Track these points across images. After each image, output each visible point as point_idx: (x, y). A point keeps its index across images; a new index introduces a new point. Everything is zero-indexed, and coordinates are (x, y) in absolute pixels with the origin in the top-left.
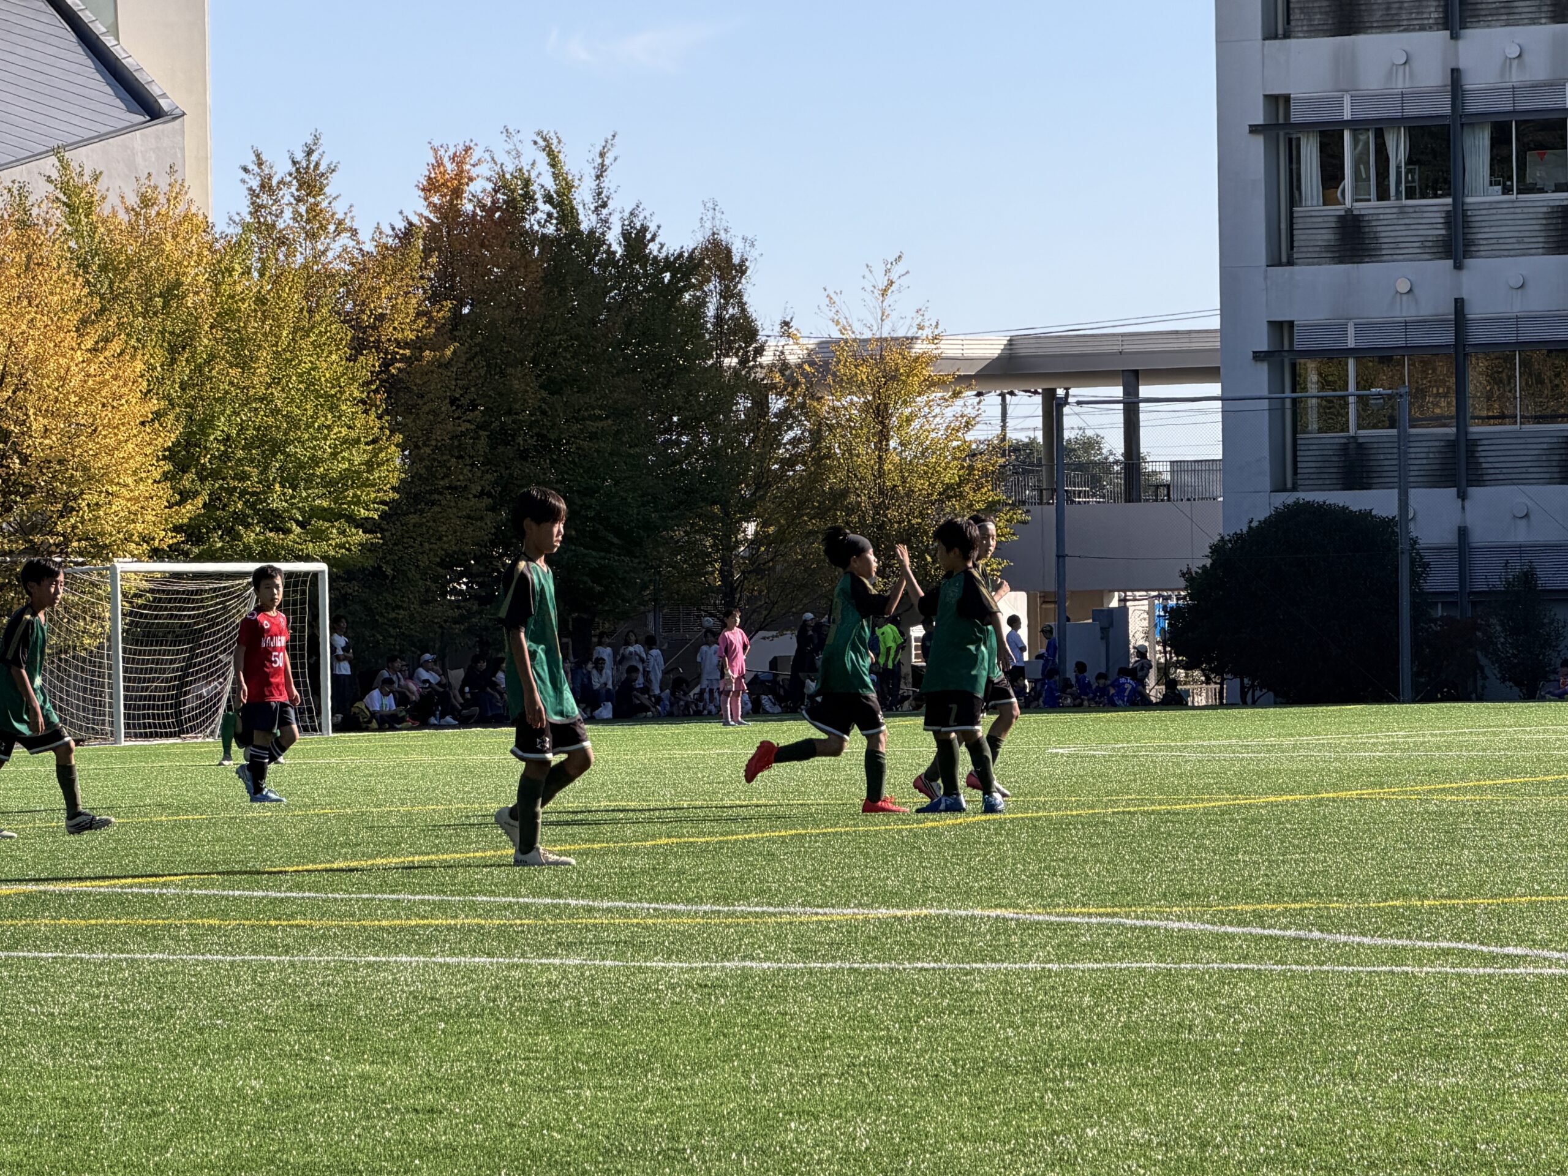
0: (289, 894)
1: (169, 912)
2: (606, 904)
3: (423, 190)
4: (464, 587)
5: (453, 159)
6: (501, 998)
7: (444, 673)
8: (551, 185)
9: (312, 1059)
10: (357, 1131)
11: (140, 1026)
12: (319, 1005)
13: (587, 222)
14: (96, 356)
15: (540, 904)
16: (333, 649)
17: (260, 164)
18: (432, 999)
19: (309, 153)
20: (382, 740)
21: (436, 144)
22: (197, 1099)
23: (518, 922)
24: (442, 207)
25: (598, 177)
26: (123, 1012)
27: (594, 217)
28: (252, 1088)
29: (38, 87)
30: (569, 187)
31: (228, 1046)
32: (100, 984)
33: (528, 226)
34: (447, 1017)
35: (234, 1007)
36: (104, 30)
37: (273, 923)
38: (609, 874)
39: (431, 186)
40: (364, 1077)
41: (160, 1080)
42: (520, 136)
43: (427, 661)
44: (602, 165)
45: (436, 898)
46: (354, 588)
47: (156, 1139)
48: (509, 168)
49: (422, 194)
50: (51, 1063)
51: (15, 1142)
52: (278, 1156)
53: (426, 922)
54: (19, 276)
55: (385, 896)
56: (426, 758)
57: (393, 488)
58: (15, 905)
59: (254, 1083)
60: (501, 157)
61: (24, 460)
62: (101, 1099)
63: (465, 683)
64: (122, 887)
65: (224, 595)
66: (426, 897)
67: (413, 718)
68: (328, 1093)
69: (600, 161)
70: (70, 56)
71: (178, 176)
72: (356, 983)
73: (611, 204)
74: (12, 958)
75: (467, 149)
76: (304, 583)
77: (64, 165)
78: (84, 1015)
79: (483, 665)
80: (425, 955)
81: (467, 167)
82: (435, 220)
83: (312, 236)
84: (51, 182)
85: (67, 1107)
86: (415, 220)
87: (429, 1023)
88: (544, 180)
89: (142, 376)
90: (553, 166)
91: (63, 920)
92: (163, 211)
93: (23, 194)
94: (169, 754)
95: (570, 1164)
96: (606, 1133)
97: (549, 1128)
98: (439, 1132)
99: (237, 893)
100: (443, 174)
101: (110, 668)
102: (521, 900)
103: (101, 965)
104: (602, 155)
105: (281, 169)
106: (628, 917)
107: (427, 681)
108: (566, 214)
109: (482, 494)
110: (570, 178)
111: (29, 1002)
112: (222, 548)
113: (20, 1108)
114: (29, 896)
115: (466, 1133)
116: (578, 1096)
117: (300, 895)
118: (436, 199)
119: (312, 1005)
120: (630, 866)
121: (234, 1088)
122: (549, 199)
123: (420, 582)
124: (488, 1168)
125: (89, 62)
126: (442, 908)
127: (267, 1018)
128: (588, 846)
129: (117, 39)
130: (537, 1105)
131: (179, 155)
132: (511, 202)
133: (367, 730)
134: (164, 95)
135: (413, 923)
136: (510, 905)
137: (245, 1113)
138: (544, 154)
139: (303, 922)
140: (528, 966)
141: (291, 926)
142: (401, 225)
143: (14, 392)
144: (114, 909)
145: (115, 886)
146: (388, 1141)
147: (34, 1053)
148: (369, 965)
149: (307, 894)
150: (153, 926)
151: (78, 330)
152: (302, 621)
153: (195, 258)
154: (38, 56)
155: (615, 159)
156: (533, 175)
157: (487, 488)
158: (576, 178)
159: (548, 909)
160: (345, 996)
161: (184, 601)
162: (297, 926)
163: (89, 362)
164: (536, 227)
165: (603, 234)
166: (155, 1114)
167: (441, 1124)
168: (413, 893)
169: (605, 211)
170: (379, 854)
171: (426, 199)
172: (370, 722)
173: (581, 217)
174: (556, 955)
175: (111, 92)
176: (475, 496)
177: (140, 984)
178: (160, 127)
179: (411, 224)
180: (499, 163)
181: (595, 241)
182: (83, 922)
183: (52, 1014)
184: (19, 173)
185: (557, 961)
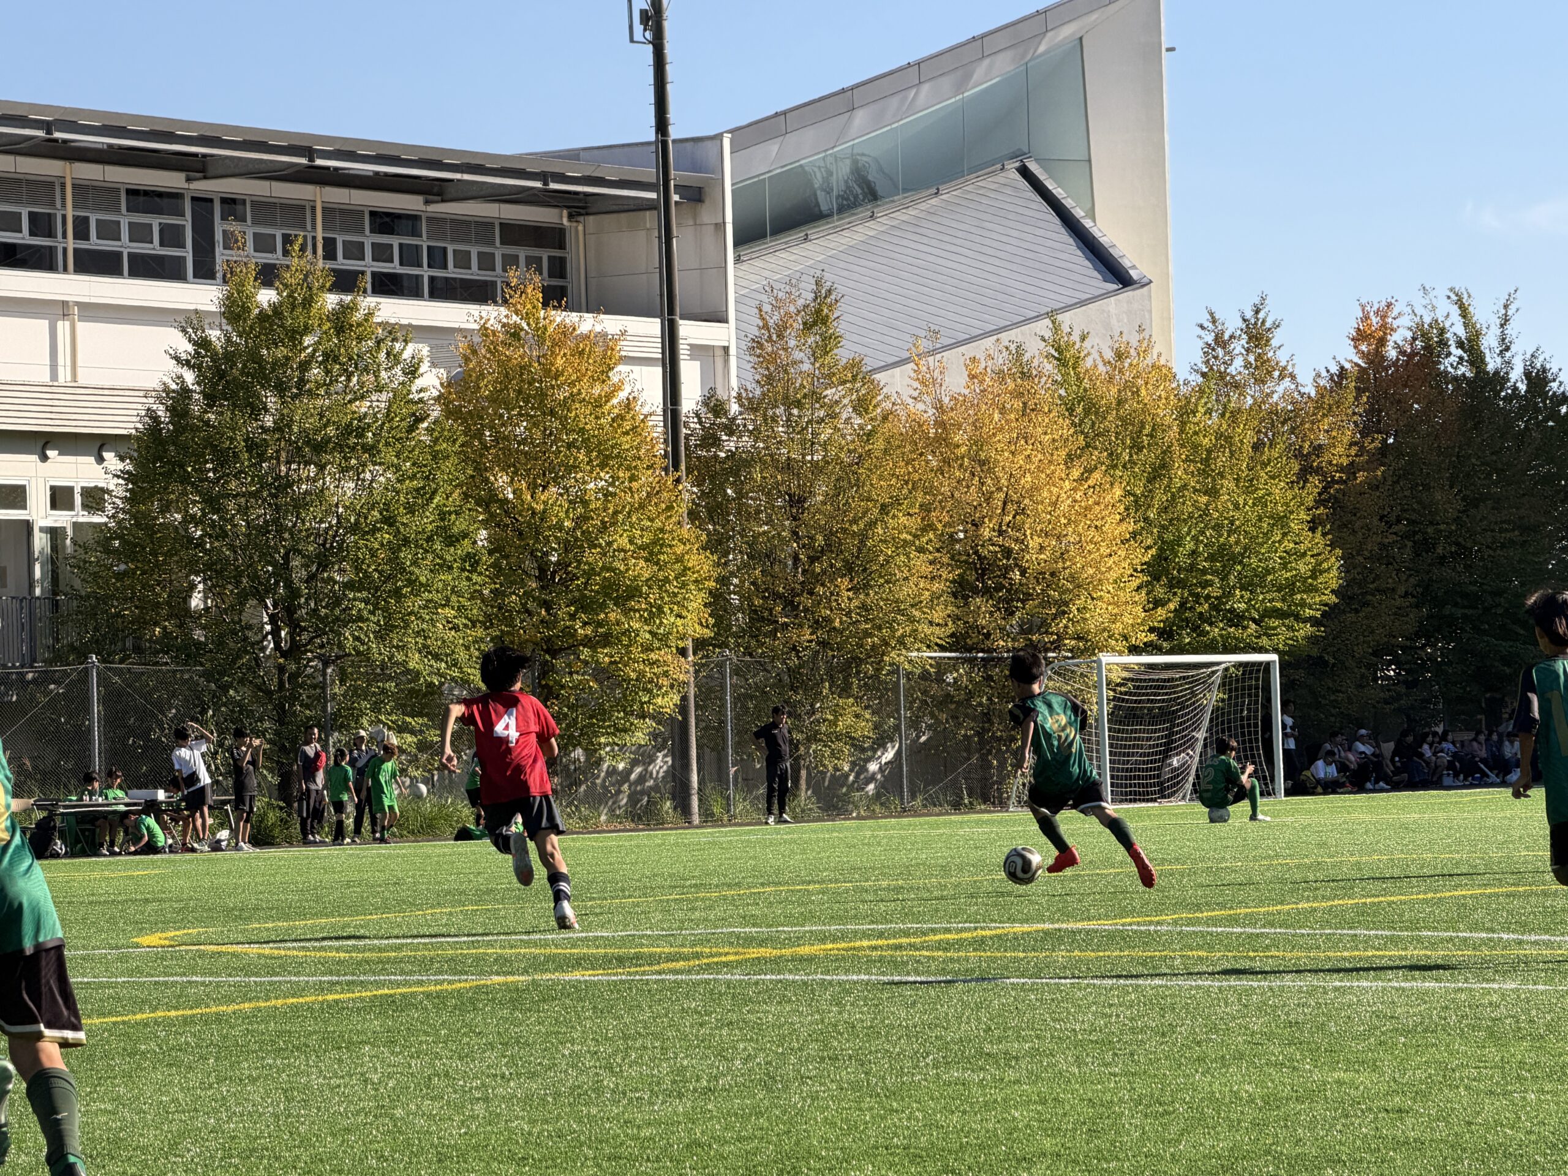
0: (1263, 930)
1: (1164, 945)
2: (1533, 938)
3: (1353, 340)
4: (1392, 673)
5: (1377, 313)
6: (1451, 1017)
7: (1378, 746)
8: (1462, 333)
9: (1294, 1068)
10: (1338, 1127)
11: (1148, 1040)
12: (1297, 1023)
13: (1493, 363)
14: (1081, 484)
15: (1477, 938)
16: (1284, 726)
17: (1214, 322)
18: (1392, 1017)
19: (1257, 312)
20: (1327, 802)
21: (1364, 301)
22: (1202, 1100)
23: (1460, 953)
24: (1369, 352)
25: (1502, 326)
26: (1132, 1028)
27: (1499, 360)
28: (1247, 1092)
29: (1030, 263)
30: (1478, 334)
31: (1223, 1057)
32: (1111, 1006)
33: (1442, 368)
34: (1407, 1032)
35: (1225, 1024)
36: (1083, 214)
37: (1251, 954)
38: (1534, 913)
39: (1360, 336)
40: (1339, 1083)
41: (1169, 1085)
42: (1435, 293)
43: (1362, 736)
44: (1506, 315)
45: (1388, 933)
46: (1300, 675)
47: (1170, 1134)
48: (1427, 320)
49: (1352, 343)
50: (1077, 1071)
51: (1053, 1136)
52: (1273, 1148)
53: (1381, 953)
54: (1017, 420)
55: (1345, 932)
56: (1367, 817)
57: (1333, 591)
58: (1036, 940)
59: (1247, 1087)
60: (1420, 311)
61: (1023, 572)
62: (1121, 1100)
63: (1394, 754)
64: (1123, 925)
65: (1192, 682)
66: (1380, 933)
67: (1353, 784)
68: (1310, 1096)
69: (1503, 312)
70: (1054, 236)
71: (1146, 334)
72: (1326, 1004)
73: (1513, 348)
74: (1037, 984)
75: (1389, 305)
76: (1258, 671)
77: (1056, 327)
78: (1101, 1031)
79: (1410, 739)
80: (1383, 981)
81: (1390, 320)
82: (1363, 365)
83: (1261, 381)
84: (1045, 341)
85: (1093, 1107)
86: (1347, 366)
87: (1391, 1038)
88: (1457, 329)
89: (1120, 501)
90: (1464, 317)
91: (1076, 953)
92: (1135, 362)
93: (1020, 351)
94: (1149, 816)
95: (1522, 1156)
96: (1552, 1129)
97: (1502, 1125)
98: (1409, 1130)
99: (1219, 930)
100: (1371, 325)
101: (1098, 745)
102: (1460, 934)
103: (1111, 989)
104: (1506, 307)
105: (1232, 324)
106: (1553, 948)
107: (1364, 753)
108: (1475, 357)
109: (1406, 594)
110: (1478, 326)
111: (1054, 1020)
112: (1189, 643)
113: (1055, 1107)
114: (1046, 933)
115: (1431, 1129)
116: (1524, 1098)
117: (1273, 930)
118: (1364, 348)
119: (1290, 1022)
120: (1552, 906)
121: (1231, 1091)
122: (1460, 345)
123: (1356, 670)
124: (1453, 1159)
125: (1071, 241)
126: (1394, 941)
127: (1253, 1034)
128: (1513, 889)
129: (1094, 221)
130: (1490, 1107)
131: (1147, 316)
132: (1428, 348)
133: (1313, 794)
134: (1134, 267)
135: (1370, 954)
136: (1451, 939)
137: (1242, 1113)
138: (1456, 307)
139: (1277, 954)
140: (1471, 990)
141: (1267, 957)
142: (1334, 369)
143: (1014, 517)
144: (1118, 943)
145: (1117, 924)
146: (1366, 1136)
147: (1064, 1062)
148: (1336, 989)
149: (1278, 930)
150: (1151, 957)
151: (1066, 463)
152: (1256, 702)
153: (1164, 401)
154: (1030, 238)
155: (1518, 310)
156: (1447, 325)
157: (1411, 590)
158: (1484, 326)
159: (1484, 942)
160: (1317, 1015)
161: (1158, 687)
162: (1272, 957)
163: (1074, 489)
164: (1450, 369)
165: (1507, 373)
166: (1166, 1113)
167: (1409, 1121)
168: (1367, 929)
169: (1508, 354)
170: (1336, 897)
171: (1356, 347)
172: (1315, 788)
173: (1488, 359)
174: (1494, 980)
175: (1090, 266)
176: (1401, 597)
177: (1145, 1005)
178: (1130, 293)
179: (1342, 368)
180: (1419, 314)
181: (1499, 379)
182: (1093, 954)
183: (1074, 1030)
184: (1014, 334)
185: (1496, 986)
